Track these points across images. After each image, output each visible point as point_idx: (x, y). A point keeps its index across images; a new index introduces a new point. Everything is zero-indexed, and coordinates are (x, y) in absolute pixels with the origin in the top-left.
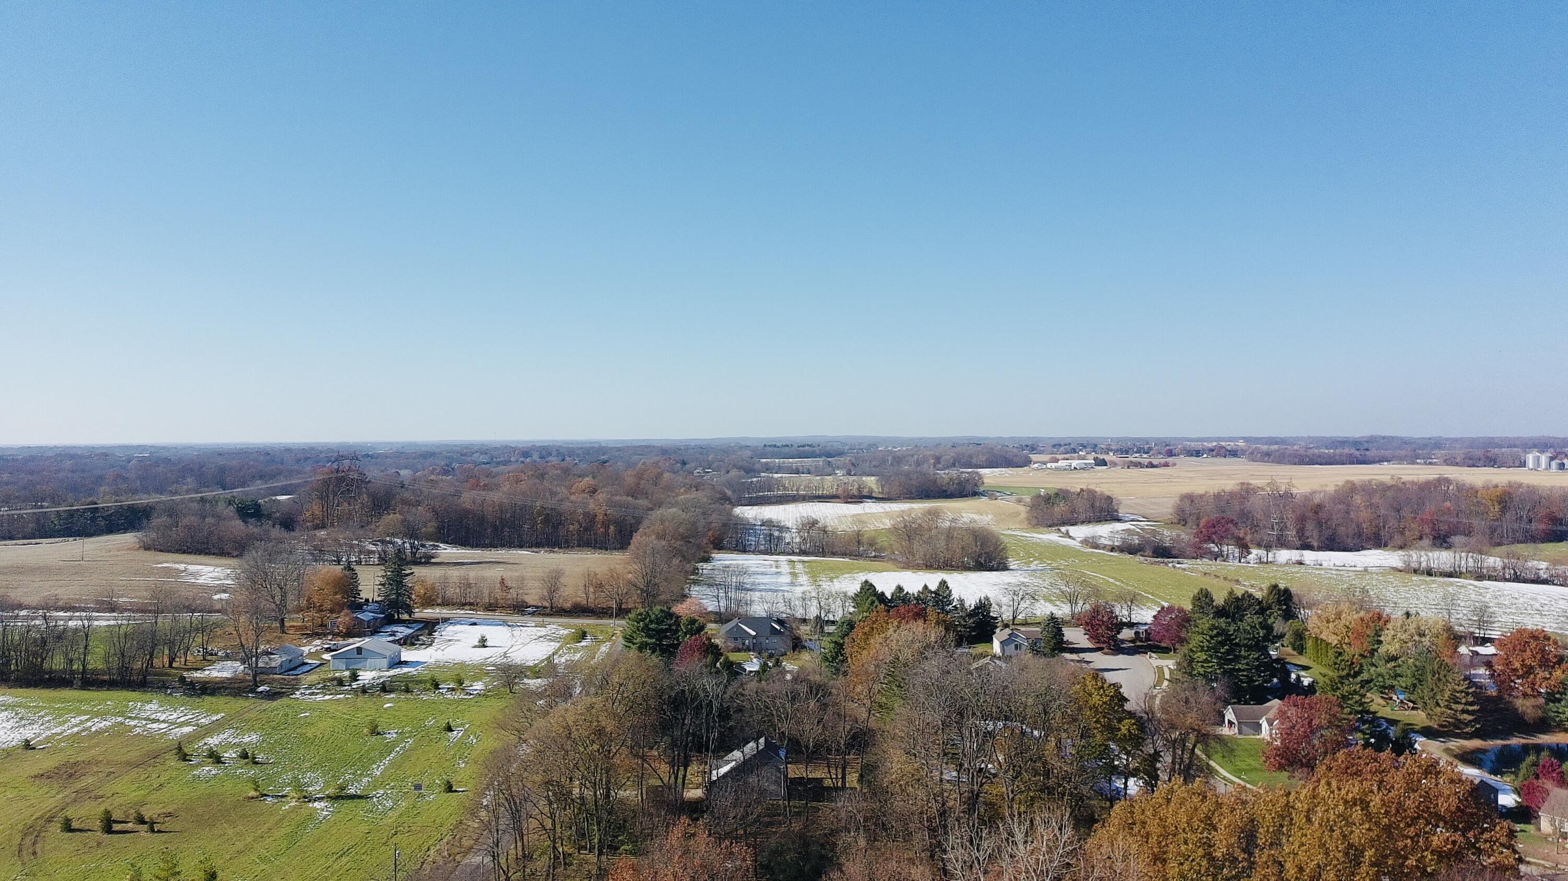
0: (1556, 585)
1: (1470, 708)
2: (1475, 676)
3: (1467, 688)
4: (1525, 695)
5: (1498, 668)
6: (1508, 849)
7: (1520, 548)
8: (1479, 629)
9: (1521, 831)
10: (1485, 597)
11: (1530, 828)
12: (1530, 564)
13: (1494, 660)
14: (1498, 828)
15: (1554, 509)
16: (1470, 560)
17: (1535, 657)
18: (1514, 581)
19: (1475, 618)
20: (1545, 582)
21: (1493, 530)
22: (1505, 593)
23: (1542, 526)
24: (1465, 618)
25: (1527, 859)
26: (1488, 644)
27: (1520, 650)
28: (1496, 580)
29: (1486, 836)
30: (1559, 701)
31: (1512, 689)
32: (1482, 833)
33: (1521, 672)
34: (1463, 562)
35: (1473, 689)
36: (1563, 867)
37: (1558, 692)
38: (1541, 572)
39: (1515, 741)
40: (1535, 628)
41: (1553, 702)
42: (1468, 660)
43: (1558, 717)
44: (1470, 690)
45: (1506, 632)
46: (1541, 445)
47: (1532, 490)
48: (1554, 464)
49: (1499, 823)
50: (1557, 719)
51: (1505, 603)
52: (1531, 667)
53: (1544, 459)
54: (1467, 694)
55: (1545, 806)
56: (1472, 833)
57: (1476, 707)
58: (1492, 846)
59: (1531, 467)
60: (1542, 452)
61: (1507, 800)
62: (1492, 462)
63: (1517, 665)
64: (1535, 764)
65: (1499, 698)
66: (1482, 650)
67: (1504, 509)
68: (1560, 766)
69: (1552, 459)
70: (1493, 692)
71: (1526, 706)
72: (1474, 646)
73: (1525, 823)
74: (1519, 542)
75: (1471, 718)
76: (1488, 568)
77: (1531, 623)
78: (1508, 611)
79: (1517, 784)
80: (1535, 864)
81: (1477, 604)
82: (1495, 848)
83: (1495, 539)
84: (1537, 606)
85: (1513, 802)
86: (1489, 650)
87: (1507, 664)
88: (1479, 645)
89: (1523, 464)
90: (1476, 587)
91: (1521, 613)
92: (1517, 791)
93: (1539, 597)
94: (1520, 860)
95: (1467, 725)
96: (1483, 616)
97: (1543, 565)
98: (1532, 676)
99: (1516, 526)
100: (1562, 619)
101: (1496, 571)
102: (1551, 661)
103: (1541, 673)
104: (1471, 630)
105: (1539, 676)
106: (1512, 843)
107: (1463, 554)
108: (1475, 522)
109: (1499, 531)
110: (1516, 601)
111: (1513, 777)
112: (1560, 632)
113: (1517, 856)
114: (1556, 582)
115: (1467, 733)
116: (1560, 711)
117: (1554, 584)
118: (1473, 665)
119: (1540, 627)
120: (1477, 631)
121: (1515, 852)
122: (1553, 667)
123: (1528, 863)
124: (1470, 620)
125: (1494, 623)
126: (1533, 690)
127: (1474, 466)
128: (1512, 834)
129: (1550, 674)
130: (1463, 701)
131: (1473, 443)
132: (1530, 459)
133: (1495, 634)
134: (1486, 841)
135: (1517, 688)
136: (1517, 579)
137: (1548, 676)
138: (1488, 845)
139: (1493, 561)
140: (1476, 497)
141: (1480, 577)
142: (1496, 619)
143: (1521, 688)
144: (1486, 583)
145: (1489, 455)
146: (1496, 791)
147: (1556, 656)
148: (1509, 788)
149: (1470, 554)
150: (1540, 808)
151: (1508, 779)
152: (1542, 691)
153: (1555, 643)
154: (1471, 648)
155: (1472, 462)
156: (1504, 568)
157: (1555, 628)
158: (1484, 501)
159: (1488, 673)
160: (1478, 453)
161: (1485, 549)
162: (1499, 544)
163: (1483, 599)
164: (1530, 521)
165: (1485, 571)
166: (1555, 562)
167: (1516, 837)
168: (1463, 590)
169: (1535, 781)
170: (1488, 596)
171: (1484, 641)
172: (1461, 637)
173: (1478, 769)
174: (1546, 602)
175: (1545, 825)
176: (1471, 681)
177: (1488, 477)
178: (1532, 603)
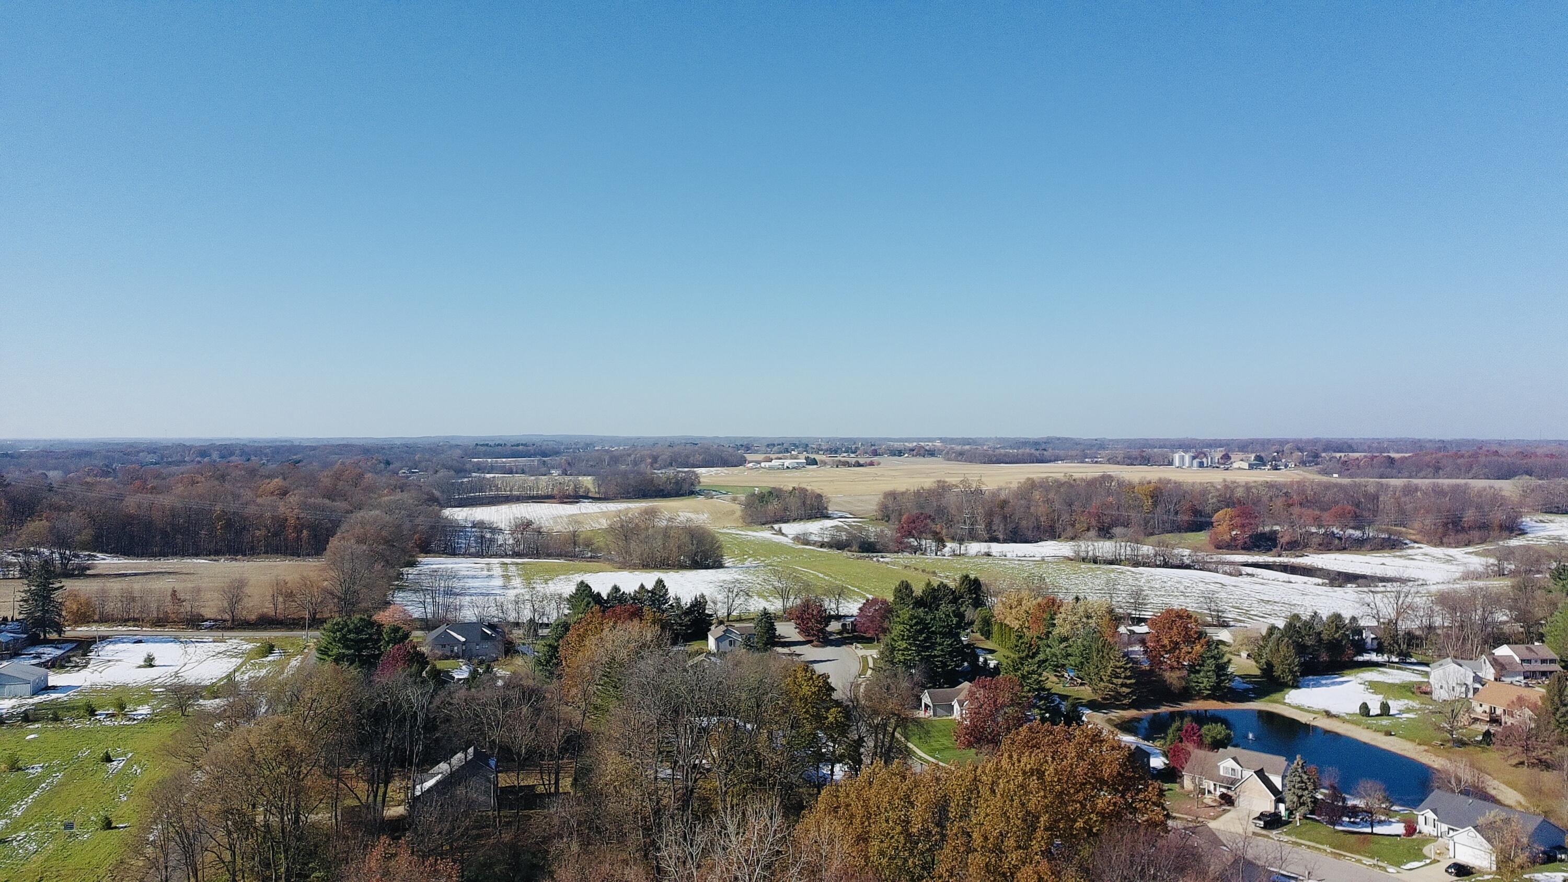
0: (1197, 569)
1: (1128, 682)
2: (1133, 652)
3: (1126, 664)
4: (1172, 668)
5: (1150, 644)
6: (1159, 807)
7: (1169, 538)
8: (1136, 610)
9: (1169, 790)
10: (1140, 582)
11: (1176, 786)
12: (1176, 551)
13: (1148, 637)
14: (1150, 788)
15: (1196, 503)
16: (1128, 548)
17: (1180, 634)
18: (1163, 567)
19: (1132, 601)
20: (1188, 567)
21: (1147, 523)
22: (1156, 577)
23: (1186, 518)
24: (1124, 601)
25: (1174, 814)
26: (1143, 624)
27: (1169, 628)
28: (1149, 566)
29: (1141, 796)
30: (1199, 672)
31: (1162, 663)
32: (1137, 794)
33: (1169, 648)
34: (1123, 551)
35: (1131, 665)
36: (1202, 820)
37: (1198, 665)
38: (1185, 558)
39: (1164, 709)
40: (1180, 608)
41: (1194, 673)
42: (1126, 638)
43: (1197, 686)
44: (1128, 666)
45: (1157, 613)
46: (1184, 446)
47: (1178, 485)
48: (1195, 462)
49: (1151, 784)
50: (1197, 688)
51: (1157, 586)
52: (1177, 643)
53: (1187, 458)
54: (1126, 669)
55: (1187, 766)
56: (1129, 795)
57: (1133, 681)
58: (1146, 804)
59: (1177, 465)
60: (1186, 452)
61: (1157, 762)
62: (1146, 461)
63: (1166, 642)
64: (1179, 729)
65: (1151, 671)
66: (1137, 629)
67: (1155, 504)
68: (1199, 730)
69: (1194, 458)
70: (1146, 666)
71: (1173, 678)
72: (1130, 625)
73: (1172, 783)
74: (1168, 532)
75: (1128, 690)
76: (1143, 555)
77: (1177, 604)
78: (1159, 593)
79: (1165, 748)
80: (1180, 818)
81: (1134, 588)
82: (1148, 806)
83: (1148, 529)
84: (1182, 588)
85: (1163, 764)
86: (1143, 629)
87: (1158, 641)
88: (1134, 625)
89: (1171, 463)
90: (1133, 572)
91: (1169, 596)
92: (1165, 755)
93: (1183, 580)
94: (1168, 816)
95: (1125, 697)
96: (1138, 598)
97: (1187, 552)
98: (1178, 651)
99: (1165, 517)
100: (1201, 599)
101: (1149, 558)
102: (1192, 637)
103: (1185, 649)
104: (1129, 611)
105: (1183, 650)
106: (1162, 801)
107: (1123, 544)
108: (1133, 514)
109: (1152, 522)
110: (1165, 585)
111: (1162, 742)
112: (1200, 611)
113: (1165, 813)
114: (1196, 567)
115: (1125, 704)
116: (1199, 681)
117: (1195, 569)
118: (1130, 644)
119: (1184, 607)
120: (1134, 612)
121: (1164, 809)
122: (1194, 642)
123: (1174, 818)
124: (1128, 602)
125: (1146, 604)
126: (1178, 662)
127: (1132, 464)
128: (1161, 794)
129: (1192, 648)
130: (1123, 675)
131: (1130, 443)
132: (1177, 457)
133: (1147, 615)
134: (1141, 801)
135: (1166, 662)
136: (1166, 565)
137: (1190, 650)
138: (1142, 804)
139: (1147, 549)
140: (1133, 492)
141: (1137, 564)
142: (1149, 601)
143: (1169, 662)
144: (1141, 569)
145: (1144, 454)
146: (1148, 755)
147: (1196, 632)
148: (1158, 751)
149: (1129, 544)
150: (1183, 768)
151: (1158, 744)
152: (1185, 663)
153: (1196, 621)
154: (1129, 628)
155: (1130, 461)
156: (1155, 556)
157: (1196, 608)
158: (1140, 496)
159: (1142, 649)
160: (1135, 453)
161: (1141, 538)
162: (1152, 534)
163: (1139, 584)
164: (1177, 513)
165: (1140, 558)
166: (1196, 549)
167: (1165, 795)
168: (1122, 576)
169: (1180, 744)
170: (1143, 580)
171: (1139, 621)
172: (1121, 618)
173: (1134, 736)
174: (1189, 585)
175: (1188, 783)
176: (1129, 658)
177: (1143, 474)
178: (1178, 585)
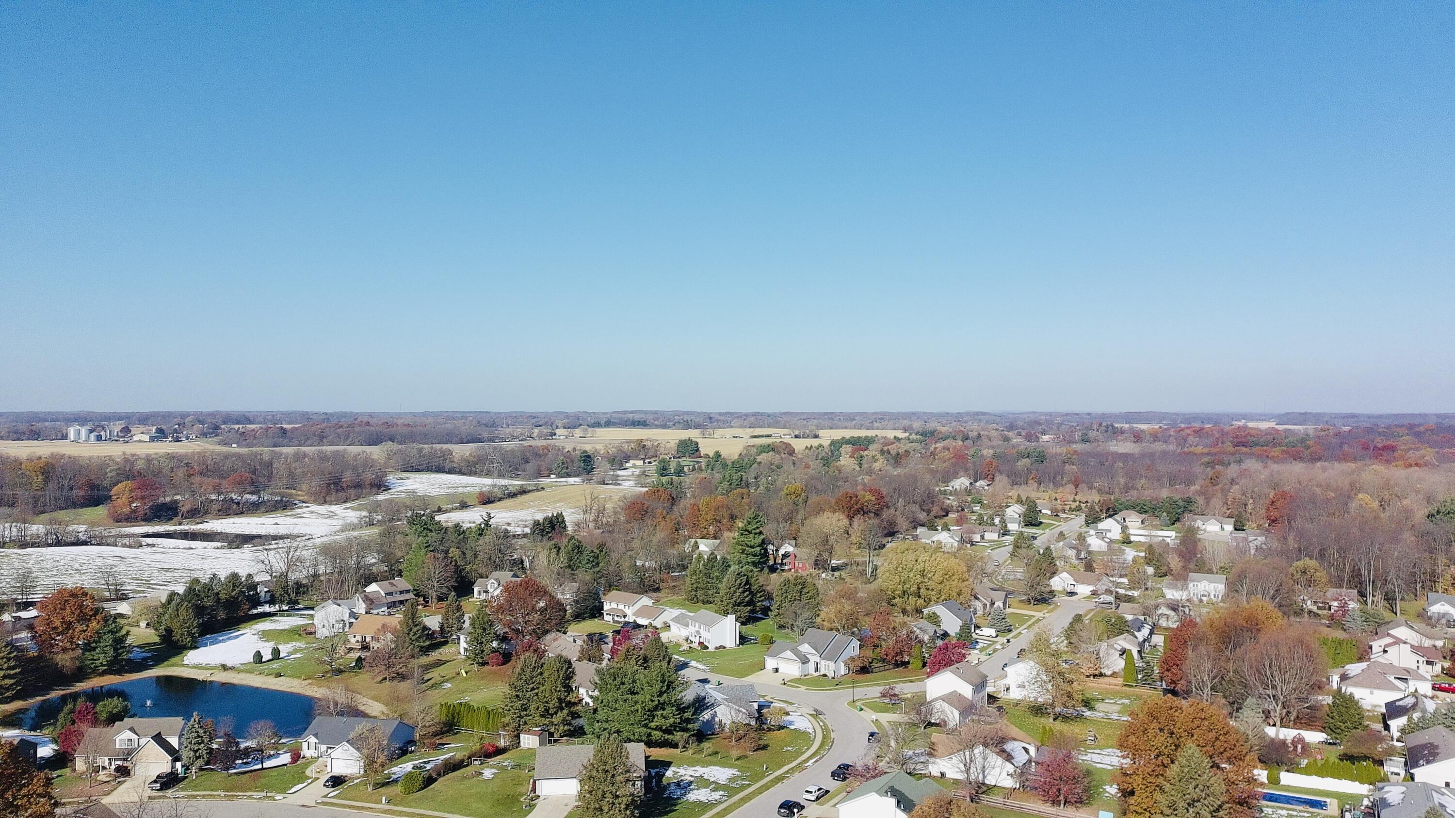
0: (94, 545)
1: (12, 672)
2: (17, 640)
3: (9, 654)
4: (65, 650)
5: (40, 628)
6: (44, 797)
7: (62, 515)
8: (22, 594)
9: (58, 776)
10: (27, 563)
11: (67, 771)
12: (70, 528)
13: (36, 622)
14: (35, 780)
15: (93, 477)
16: (14, 529)
17: (73, 613)
18: (56, 545)
19: (18, 585)
20: (84, 543)
21: (36, 500)
22: (48, 557)
23: (82, 493)
24: (8, 586)
25: (63, 801)
26: (31, 608)
27: (61, 609)
28: (39, 546)
29: (24, 791)
30: (94, 649)
31: (52, 646)
32: (20, 790)
33: (61, 629)
34: (6, 533)
35: (15, 653)
36: (95, 798)
37: (94, 641)
38: (80, 534)
39: (55, 694)
40: (74, 586)
41: (89, 651)
42: (10, 625)
43: (92, 663)
44: (12, 655)
45: (49, 594)
46: (80, 419)
47: (73, 460)
48: (92, 436)
49: (36, 776)
50: (92, 666)
51: (48, 566)
52: (71, 623)
53: (84, 431)
54: (9, 659)
55: (80, 748)
56: (10, 793)
57: (17, 670)
58: (30, 798)
59: (72, 439)
60: (82, 425)
61: (45, 751)
62: (36, 435)
63: (57, 623)
64: (72, 711)
65: (40, 657)
66: (24, 614)
67: (47, 480)
68: (94, 708)
69: (91, 431)
70: (33, 653)
71: (65, 660)
72: (17, 611)
73: (61, 769)
74: (61, 509)
75: (13, 681)
76: (32, 536)
77: (70, 582)
78: (50, 573)
79: (55, 735)
80: (70, 803)
81: (20, 571)
82: (32, 800)
83: (38, 508)
84: (77, 566)
85: (51, 751)
86: (32, 613)
87: (48, 624)
88: (21, 610)
89: (65, 437)
90: (19, 555)
91: (62, 575)
92: (55, 741)
93: (78, 557)
94: (56, 804)
95: (8, 689)
96: (26, 581)
97: (82, 528)
98: (71, 631)
99: (58, 494)
100: (99, 575)
101: (39, 537)
102: (87, 615)
103: (79, 627)
104: (14, 596)
105: (77, 630)
106: (49, 790)
107: (7, 525)
108: (19, 492)
109: (42, 499)
110: (58, 564)
111: (51, 729)
112: (96, 587)
113: (53, 801)
114: (92, 542)
115: (8, 697)
116: (95, 658)
117: (92, 545)
118: (16, 631)
119: (79, 585)
120: (20, 597)
121: (51, 798)
122: (90, 620)
123: (64, 804)
124: (13, 587)
125: (35, 587)
126: (72, 643)
127: (19, 439)
128: (49, 782)
129: (87, 626)
130: (5, 666)
131: (18, 417)
132: (71, 432)
133: (37, 597)
134: (24, 796)
135: (58, 645)
136: (58, 543)
137: (85, 628)
138: (26, 799)
139: (37, 529)
140: (20, 469)
141: (24, 545)
142: (38, 583)
143: (61, 644)
144: (30, 550)
145: (34, 428)
146: (34, 746)
147: (92, 610)
148: (47, 739)
149: (14, 524)
150: (75, 751)
151: (47, 732)
152: (80, 643)
153: (92, 598)
154: (14, 615)
155: (17, 435)
156: (46, 535)
157: (93, 584)
158: (28, 473)
159: (29, 635)
160: (23, 427)
161: (29, 517)
162: (42, 512)
163: (27, 566)
164: (71, 489)
165: (28, 538)
166: (92, 524)
167: (52, 784)
168: (6, 560)
169: (72, 727)
170: (32, 562)
171: (27, 605)
172: (5, 604)
173: (19, 729)
174: (84, 562)
175: (80, 765)
176: (13, 646)
177: (32, 450)
178: (72, 563)
